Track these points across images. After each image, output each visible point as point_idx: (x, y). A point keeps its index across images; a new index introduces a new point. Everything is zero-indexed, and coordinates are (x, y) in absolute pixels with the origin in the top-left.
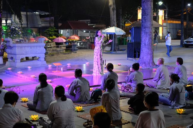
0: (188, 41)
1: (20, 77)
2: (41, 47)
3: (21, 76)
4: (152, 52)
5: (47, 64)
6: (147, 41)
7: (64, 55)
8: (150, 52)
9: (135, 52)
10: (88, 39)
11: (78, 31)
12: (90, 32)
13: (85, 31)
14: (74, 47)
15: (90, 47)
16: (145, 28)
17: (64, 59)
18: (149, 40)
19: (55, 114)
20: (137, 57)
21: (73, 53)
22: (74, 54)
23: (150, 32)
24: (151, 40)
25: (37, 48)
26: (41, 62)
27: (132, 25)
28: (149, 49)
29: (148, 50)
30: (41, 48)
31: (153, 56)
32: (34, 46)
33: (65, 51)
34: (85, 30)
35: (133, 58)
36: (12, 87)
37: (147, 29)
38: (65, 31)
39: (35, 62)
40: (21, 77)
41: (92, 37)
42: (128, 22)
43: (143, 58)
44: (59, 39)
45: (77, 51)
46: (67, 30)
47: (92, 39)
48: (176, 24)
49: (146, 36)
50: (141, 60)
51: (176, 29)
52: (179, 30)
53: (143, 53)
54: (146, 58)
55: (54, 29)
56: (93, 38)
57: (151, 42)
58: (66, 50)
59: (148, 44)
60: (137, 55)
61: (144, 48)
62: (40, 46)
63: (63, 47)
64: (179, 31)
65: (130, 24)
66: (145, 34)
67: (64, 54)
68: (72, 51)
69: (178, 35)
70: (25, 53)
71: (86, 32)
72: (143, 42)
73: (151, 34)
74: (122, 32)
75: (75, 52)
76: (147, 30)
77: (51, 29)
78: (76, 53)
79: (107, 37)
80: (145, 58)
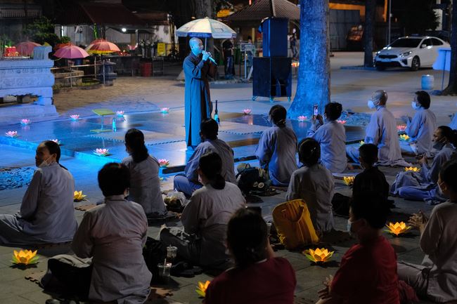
0: (385, 54)
1: (13, 145)
2: (42, 71)
3: (17, 142)
4: (326, 81)
5: (58, 113)
6: (315, 53)
7: (83, 91)
8: (323, 80)
9: (274, 82)
10: (134, 51)
11: (107, 28)
12: (137, 31)
13: (124, 30)
14: (106, 71)
15: (139, 72)
16: (310, 21)
17: (92, 101)
18: (320, 50)
19: (206, 217)
20: (277, 93)
21: (104, 87)
22: (107, 88)
23: (323, 31)
24: (325, 51)
25: (33, 72)
26: (45, 109)
27: (236, 13)
28: (320, 73)
29: (317, 76)
30: (44, 73)
31: (329, 90)
32: (25, 69)
33: (81, 80)
34: (126, 27)
35: (268, 97)
36: (14, 168)
37: (314, 23)
38: (72, 28)
39: (28, 108)
40: (18, 145)
41: (142, 45)
42: (228, 5)
43: (305, 95)
44: (70, 50)
45: (114, 81)
46: (78, 27)
47: (143, 50)
48: (345, 11)
49: (314, 41)
50: (299, 100)
51: (345, 24)
52: (353, 27)
53: (306, 83)
54: (313, 95)
55: (48, 25)
56: (145, 47)
57: (324, 56)
58: (84, 79)
59: (318, 59)
60: (279, 90)
61: (306, 70)
62: (40, 68)
63: (76, 72)
64: (353, 29)
65: (232, 10)
66: (309, 36)
67: (82, 89)
68: (101, 80)
69: (351, 38)
70: (4, 86)
71: (128, 32)
72: (306, 57)
73: (324, 35)
74: (229, 32)
75: (109, 82)
76: (316, 26)
77: (41, 24)
78: (111, 85)
79: (174, 44)
80: (309, 95)
